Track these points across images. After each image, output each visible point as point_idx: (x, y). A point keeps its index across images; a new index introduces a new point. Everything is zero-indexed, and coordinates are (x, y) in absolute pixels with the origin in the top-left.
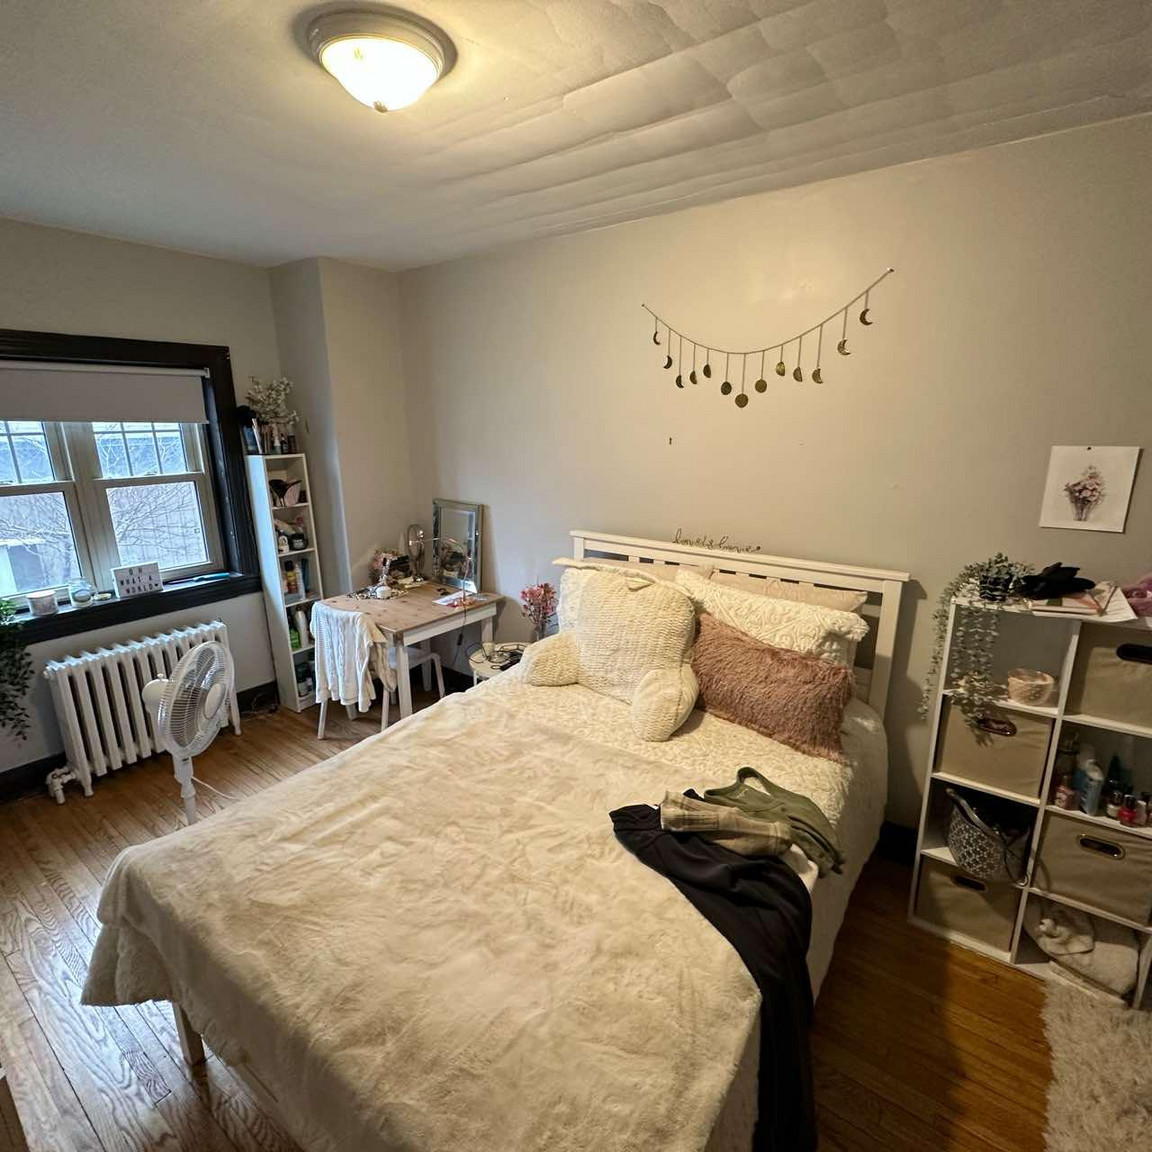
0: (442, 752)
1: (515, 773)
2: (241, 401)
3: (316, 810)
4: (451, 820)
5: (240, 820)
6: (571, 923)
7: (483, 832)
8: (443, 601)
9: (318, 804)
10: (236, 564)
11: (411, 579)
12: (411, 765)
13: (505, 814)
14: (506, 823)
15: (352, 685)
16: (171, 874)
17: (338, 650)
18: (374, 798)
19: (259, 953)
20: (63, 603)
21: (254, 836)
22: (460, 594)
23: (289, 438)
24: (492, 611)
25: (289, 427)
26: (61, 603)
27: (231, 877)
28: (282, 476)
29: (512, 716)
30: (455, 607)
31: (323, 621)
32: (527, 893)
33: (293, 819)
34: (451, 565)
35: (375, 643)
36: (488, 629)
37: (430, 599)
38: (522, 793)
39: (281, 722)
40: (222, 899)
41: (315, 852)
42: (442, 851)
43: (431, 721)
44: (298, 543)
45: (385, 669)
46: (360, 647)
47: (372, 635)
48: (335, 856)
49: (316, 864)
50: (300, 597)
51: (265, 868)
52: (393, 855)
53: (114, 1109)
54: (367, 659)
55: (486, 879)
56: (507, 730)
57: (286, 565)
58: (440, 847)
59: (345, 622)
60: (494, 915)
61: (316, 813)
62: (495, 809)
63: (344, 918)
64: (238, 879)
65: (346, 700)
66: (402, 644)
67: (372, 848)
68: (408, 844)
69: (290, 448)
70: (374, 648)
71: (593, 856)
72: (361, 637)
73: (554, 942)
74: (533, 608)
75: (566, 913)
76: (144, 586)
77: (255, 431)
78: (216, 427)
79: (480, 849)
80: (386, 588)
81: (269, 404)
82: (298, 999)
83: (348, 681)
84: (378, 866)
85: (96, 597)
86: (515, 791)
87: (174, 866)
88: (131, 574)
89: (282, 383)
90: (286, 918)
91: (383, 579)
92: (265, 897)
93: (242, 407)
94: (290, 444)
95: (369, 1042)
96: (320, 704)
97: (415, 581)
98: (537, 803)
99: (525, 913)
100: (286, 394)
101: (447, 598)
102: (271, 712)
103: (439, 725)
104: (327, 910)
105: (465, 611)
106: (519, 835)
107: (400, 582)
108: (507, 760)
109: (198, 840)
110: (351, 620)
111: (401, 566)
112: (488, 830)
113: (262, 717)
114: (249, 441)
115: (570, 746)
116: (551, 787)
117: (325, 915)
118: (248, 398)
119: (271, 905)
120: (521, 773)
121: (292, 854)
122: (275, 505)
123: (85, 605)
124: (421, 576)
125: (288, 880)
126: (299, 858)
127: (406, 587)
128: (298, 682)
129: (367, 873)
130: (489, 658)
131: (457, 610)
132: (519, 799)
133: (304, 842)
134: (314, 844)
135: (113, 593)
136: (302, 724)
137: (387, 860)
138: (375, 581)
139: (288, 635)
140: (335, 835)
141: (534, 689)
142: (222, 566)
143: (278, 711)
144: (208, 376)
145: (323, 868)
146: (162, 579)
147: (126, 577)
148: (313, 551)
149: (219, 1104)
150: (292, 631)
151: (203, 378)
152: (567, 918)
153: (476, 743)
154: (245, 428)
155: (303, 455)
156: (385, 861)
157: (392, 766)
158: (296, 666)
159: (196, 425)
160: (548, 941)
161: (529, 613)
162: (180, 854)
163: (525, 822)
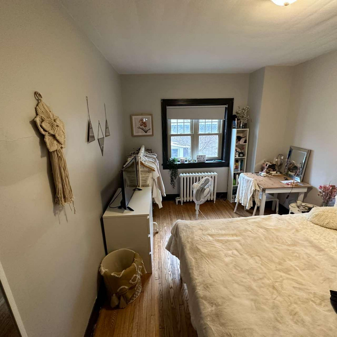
0: (264, 231)
1: (291, 252)
2: (234, 113)
3: (220, 231)
4: (258, 255)
5: (201, 224)
6: (292, 320)
7: (269, 265)
8: (285, 182)
9: (221, 230)
10: (224, 158)
11: (275, 172)
12: (252, 231)
13: (280, 264)
14: (279, 267)
15: (246, 200)
16: (183, 230)
17: (245, 188)
18: (237, 236)
19: (193, 260)
20: (186, 161)
21: (202, 230)
22: (292, 181)
23: (245, 124)
24: (305, 190)
25: (246, 121)
26: (185, 161)
27: (194, 237)
28: (241, 135)
29: (297, 231)
30: (289, 185)
31: (242, 179)
32: (277, 297)
33: (213, 231)
34: (292, 170)
35: (256, 190)
36: (301, 197)
37: (279, 180)
38: (290, 260)
39: (226, 204)
40: (191, 242)
41: (215, 242)
42: (252, 263)
43: (264, 220)
44: (241, 155)
45: (257, 198)
46: (250, 190)
47: (255, 187)
48: (219, 246)
49: (214, 246)
50: (238, 171)
51: (202, 239)
52: (235, 255)
53: (166, 274)
54: (252, 194)
55: (263, 281)
56: (293, 235)
57: (236, 161)
58: (251, 261)
59: (248, 181)
60: (261, 295)
61: (219, 232)
62: (277, 260)
63: (215, 264)
64: (195, 239)
65: (243, 204)
66: (265, 192)
67: (230, 250)
68: (241, 255)
69: (245, 127)
70: (255, 191)
71: (315, 302)
72: (252, 186)
73: (281, 321)
74: (324, 193)
75: (291, 315)
76: (202, 160)
77: (236, 122)
78: (226, 121)
79: (265, 270)
80: (265, 173)
81: (242, 114)
82: (197, 278)
83: (245, 198)
84: (230, 256)
85: (192, 161)
86: (288, 258)
87: (185, 228)
88: (200, 157)
89: (247, 107)
90: (202, 255)
91: (265, 170)
92: (200, 247)
93: (234, 115)
94: (245, 126)
95: (209, 303)
96: (236, 203)
97: (276, 173)
98: (295, 267)
99: (273, 302)
100: (247, 111)
101: (287, 181)
102: (224, 200)
103: (267, 222)
104: (212, 259)
105: (292, 187)
106: (283, 274)
107: (271, 172)
108: (289, 245)
109: (191, 225)
110: (250, 181)
111: (272, 167)
112: (271, 265)
113: (221, 201)
114: (234, 125)
115: (321, 254)
116: (305, 264)
117: (211, 261)
118: (236, 112)
119: (200, 250)
120: (293, 253)
121: (209, 239)
122: (237, 143)
123: (190, 162)
124: (279, 171)
125: (206, 246)
126: (211, 242)
127: (273, 174)
128: (233, 194)
129: (226, 255)
130: (298, 207)
131: (289, 186)
132: (288, 262)
133: (213, 238)
134: (215, 240)
135: (195, 161)
136: (231, 206)
137: (233, 256)
138: (262, 170)
139: (233, 180)
140: (222, 240)
141: (312, 224)
142: (221, 159)
143: (226, 201)
144: (227, 107)
145: (215, 248)
146: (206, 159)
147: (199, 157)
148: (245, 158)
149: (183, 290)
150: (234, 180)
151: (226, 107)
152: (291, 317)
153: (278, 234)
154: (234, 121)
155: (248, 129)
156: (232, 255)
157: (245, 228)
158: (233, 190)
159: (222, 120)
160: (279, 319)
161: (321, 195)
162: (187, 226)
163: (287, 271)
